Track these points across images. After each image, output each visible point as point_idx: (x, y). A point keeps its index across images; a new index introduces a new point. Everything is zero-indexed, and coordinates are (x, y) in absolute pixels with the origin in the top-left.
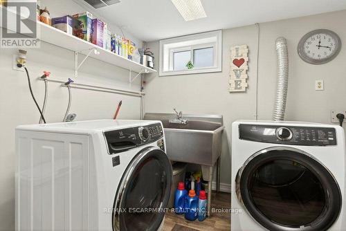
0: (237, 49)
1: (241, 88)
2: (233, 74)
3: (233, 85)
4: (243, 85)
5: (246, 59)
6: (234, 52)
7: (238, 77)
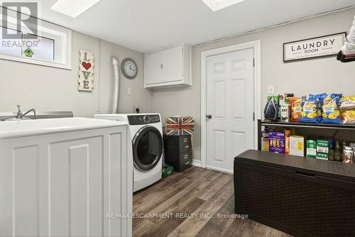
0: (86, 54)
1: (88, 88)
2: (82, 74)
3: (82, 84)
4: (90, 85)
5: (92, 65)
6: (83, 55)
7: (86, 78)
